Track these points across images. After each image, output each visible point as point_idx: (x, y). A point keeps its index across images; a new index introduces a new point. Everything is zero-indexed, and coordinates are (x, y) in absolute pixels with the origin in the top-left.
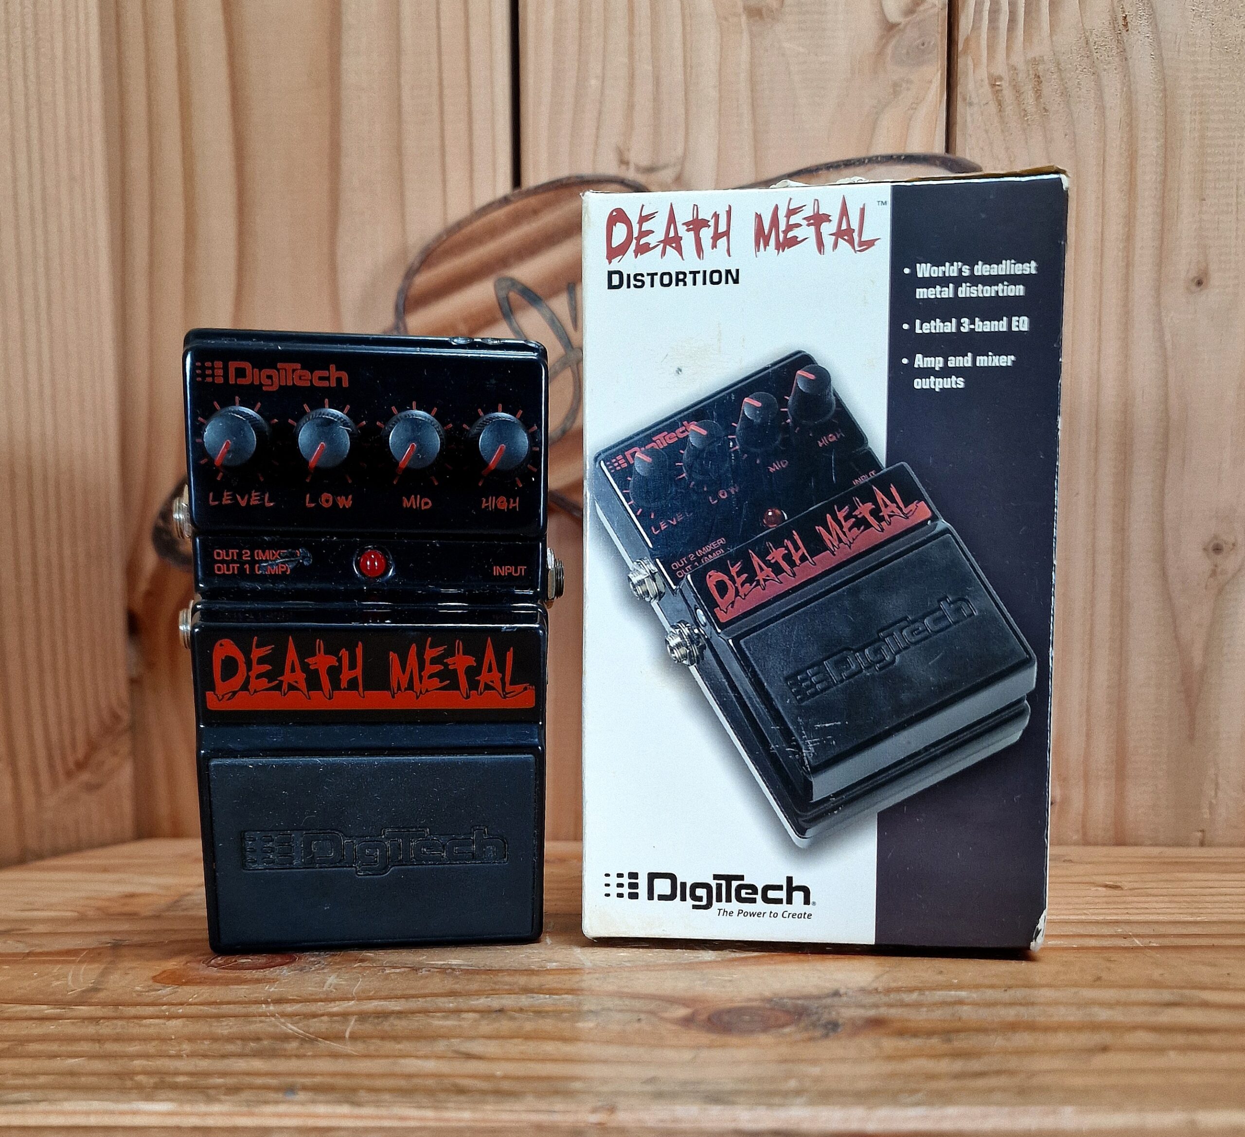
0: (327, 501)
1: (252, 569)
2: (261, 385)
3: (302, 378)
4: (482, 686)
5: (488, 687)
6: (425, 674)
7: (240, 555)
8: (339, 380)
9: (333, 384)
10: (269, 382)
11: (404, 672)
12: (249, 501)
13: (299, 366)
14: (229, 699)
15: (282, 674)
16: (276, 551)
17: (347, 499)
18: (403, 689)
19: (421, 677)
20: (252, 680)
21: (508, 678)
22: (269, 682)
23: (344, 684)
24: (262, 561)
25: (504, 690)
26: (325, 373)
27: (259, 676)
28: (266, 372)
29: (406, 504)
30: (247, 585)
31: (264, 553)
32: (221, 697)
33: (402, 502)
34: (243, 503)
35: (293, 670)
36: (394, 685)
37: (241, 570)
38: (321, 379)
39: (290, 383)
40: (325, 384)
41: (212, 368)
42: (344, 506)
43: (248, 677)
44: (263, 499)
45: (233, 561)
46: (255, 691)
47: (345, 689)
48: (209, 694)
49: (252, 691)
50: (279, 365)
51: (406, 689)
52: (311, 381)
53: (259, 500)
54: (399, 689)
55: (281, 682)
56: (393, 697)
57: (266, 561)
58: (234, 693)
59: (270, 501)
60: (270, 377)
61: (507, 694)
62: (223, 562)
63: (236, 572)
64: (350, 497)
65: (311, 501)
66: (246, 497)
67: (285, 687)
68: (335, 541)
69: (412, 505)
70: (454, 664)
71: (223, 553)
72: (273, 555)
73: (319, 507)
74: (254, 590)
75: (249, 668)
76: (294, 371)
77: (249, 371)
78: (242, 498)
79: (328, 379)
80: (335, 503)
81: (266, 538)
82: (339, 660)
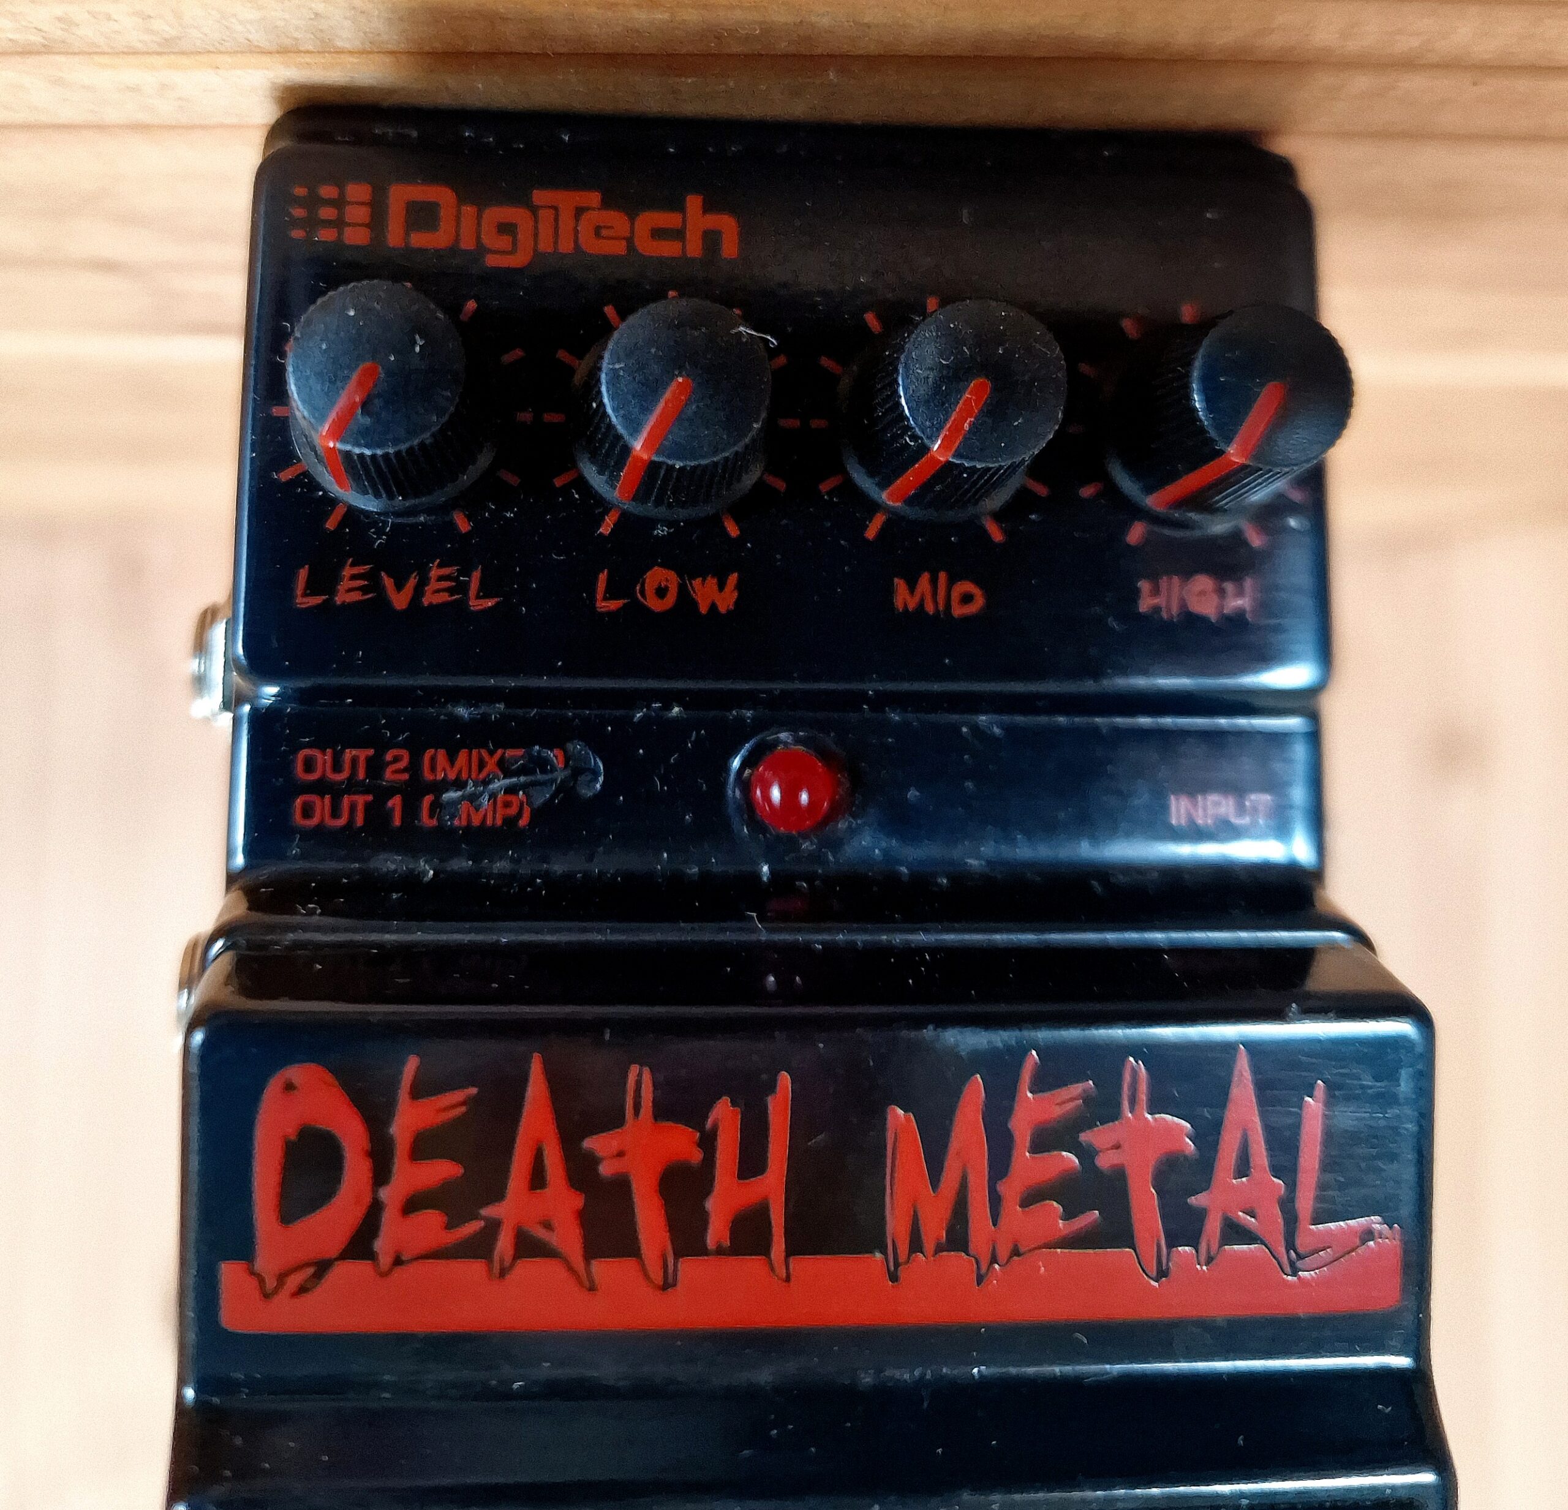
0: (661, 592)
1: (411, 810)
2: (482, 250)
3: (604, 232)
4: (1212, 1228)
5: (1233, 1233)
6: (1013, 1188)
7: (375, 767)
8: (712, 239)
9: (694, 248)
10: (504, 242)
11: (934, 1186)
12: (419, 591)
13: (594, 198)
14: (302, 1290)
15: (497, 1194)
16: (491, 753)
17: (721, 586)
18: (929, 1249)
19: (996, 1201)
20: (389, 1217)
21: (1305, 1200)
22: (448, 1227)
23: (717, 1233)
24: (445, 785)
25: (1290, 1243)
26: (667, 219)
27: (411, 1205)
28: (496, 214)
29: (903, 597)
30: (391, 863)
31: (452, 759)
32: (271, 1283)
33: (890, 591)
34: (400, 600)
35: (537, 1180)
36: (897, 1229)
37: (376, 813)
38: (658, 233)
39: (566, 246)
40: (668, 249)
41: (339, 203)
42: (713, 607)
43: (375, 1209)
44: (463, 588)
45: (352, 786)
46: (398, 1262)
47: (720, 1251)
48: (229, 1272)
49: (385, 1261)
50: (540, 196)
51: (939, 1247)
52: (630, 241)
53: (451, 591)
54: (916, 1245)
55: (493, 1227)
56: (894, 1277)
57: (459, 784)
58: (322, 1267)
59: (485, 591)
60: (506, 229)
61: (1302, 1255)
62: (321, 787)
63: (359, 821)
64: (733, 578)
65: (612, 593)
66: (412, 581)
67: (504, 1244)
68: (675, 720)
69: (922, 600)
70: (1117, 1146)
71: (323, 759)
72: (482, 765)
73: (636, 609)
74: (410, 882)
75: (381, 1174)
76: (579, 212)
77: (446, 214)
78: (399, 587)
79: (679, 234)
80: (684, 593)
81: (462, 711)
82: (708, 1142)
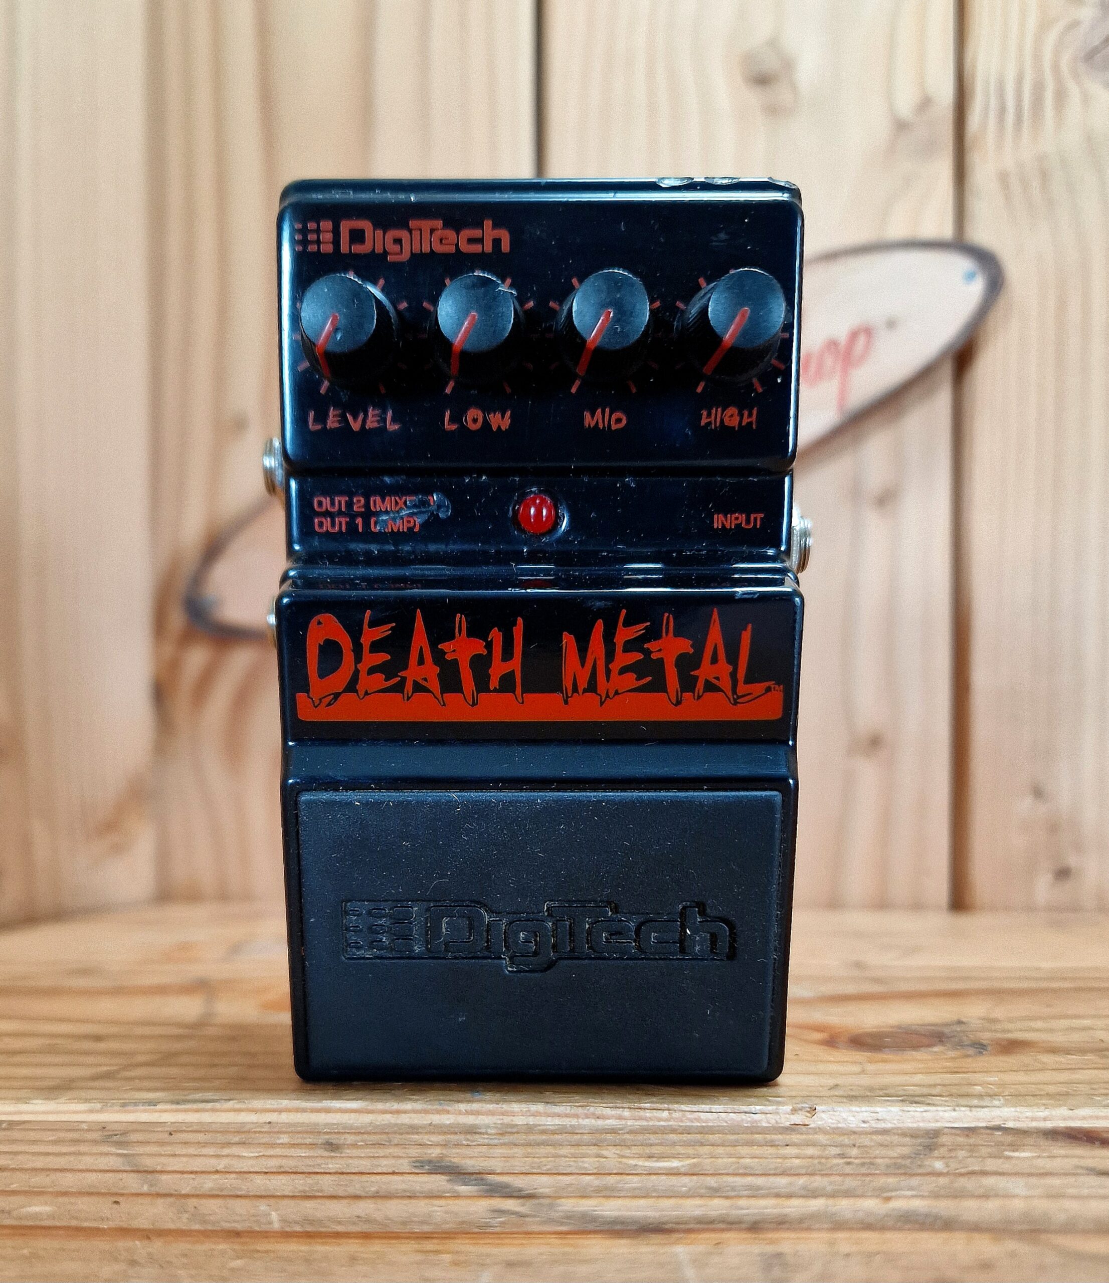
0: (475, 421)
1: (367, 524)
2: (385, 253)
3: (443, 242)
4: (700, 685)
5: (710, 687)
6: (615, 667)
7: (350, 505)
8: (497, 242)
9: (488, 248)
10: (397, 248)
11: (583, 666)
12: (364, 421)
13: (439, 223)
14: (329, 704)
15: (406, 668)
16: (400, 499)
17: (503, 417)
18: (581, 691)
19: (608, 672)
20: (363, 674)
21: (741, 674)
22: (386, 680)
23: (494, 683)
24: (380, 513)
25: (734, 692)
26: (476, 233)
27: (372, 671)
28: (392, 234)
29: (588, 420)
30: (358, 547)
31: (383, 501)
32: (316, 705)
33: (582, 419)
34: (356, 426)
35: (421, 661)
36: (567, 683)
37: (352, 527)
38: (471, 241)
39: (426, 249)
40: (476, 248)
41: (318, 231)
42: (499, 427)
43: (357, 672)
44: (385, 420)
45: (340, 513)
46: (366, 693)
47: (495, 691)
48: (301, 697)
49: (361, 693)
50: (412, 223)
51: (585, 691)
52: (457, 245)
53: (378, 422)
54: (575, 689)
55: (404, 679)
56: (566, 702)
57: (387, 512)
58: (337, 696)
59: (394, 420)
60: (398, 241)
61: (739, 697)
62: (327, 514)
63: (344, 530)
64: (508, 413)
65: (452, 420)
66: (361, 416)
67: (409, 687)
68: (484, 482)
69: (597, 422)
70: (660, 650)
71: (326, 502)
72: (397, 503)
73: (463, 428)
74: (368, 554)
75: (358, 659)
76: (432, 231)
77: (368, 234)
78: (355, 418)
79: (480, 241)
80: (485, 421)
81: (387, 480)
82: (489, 646)
